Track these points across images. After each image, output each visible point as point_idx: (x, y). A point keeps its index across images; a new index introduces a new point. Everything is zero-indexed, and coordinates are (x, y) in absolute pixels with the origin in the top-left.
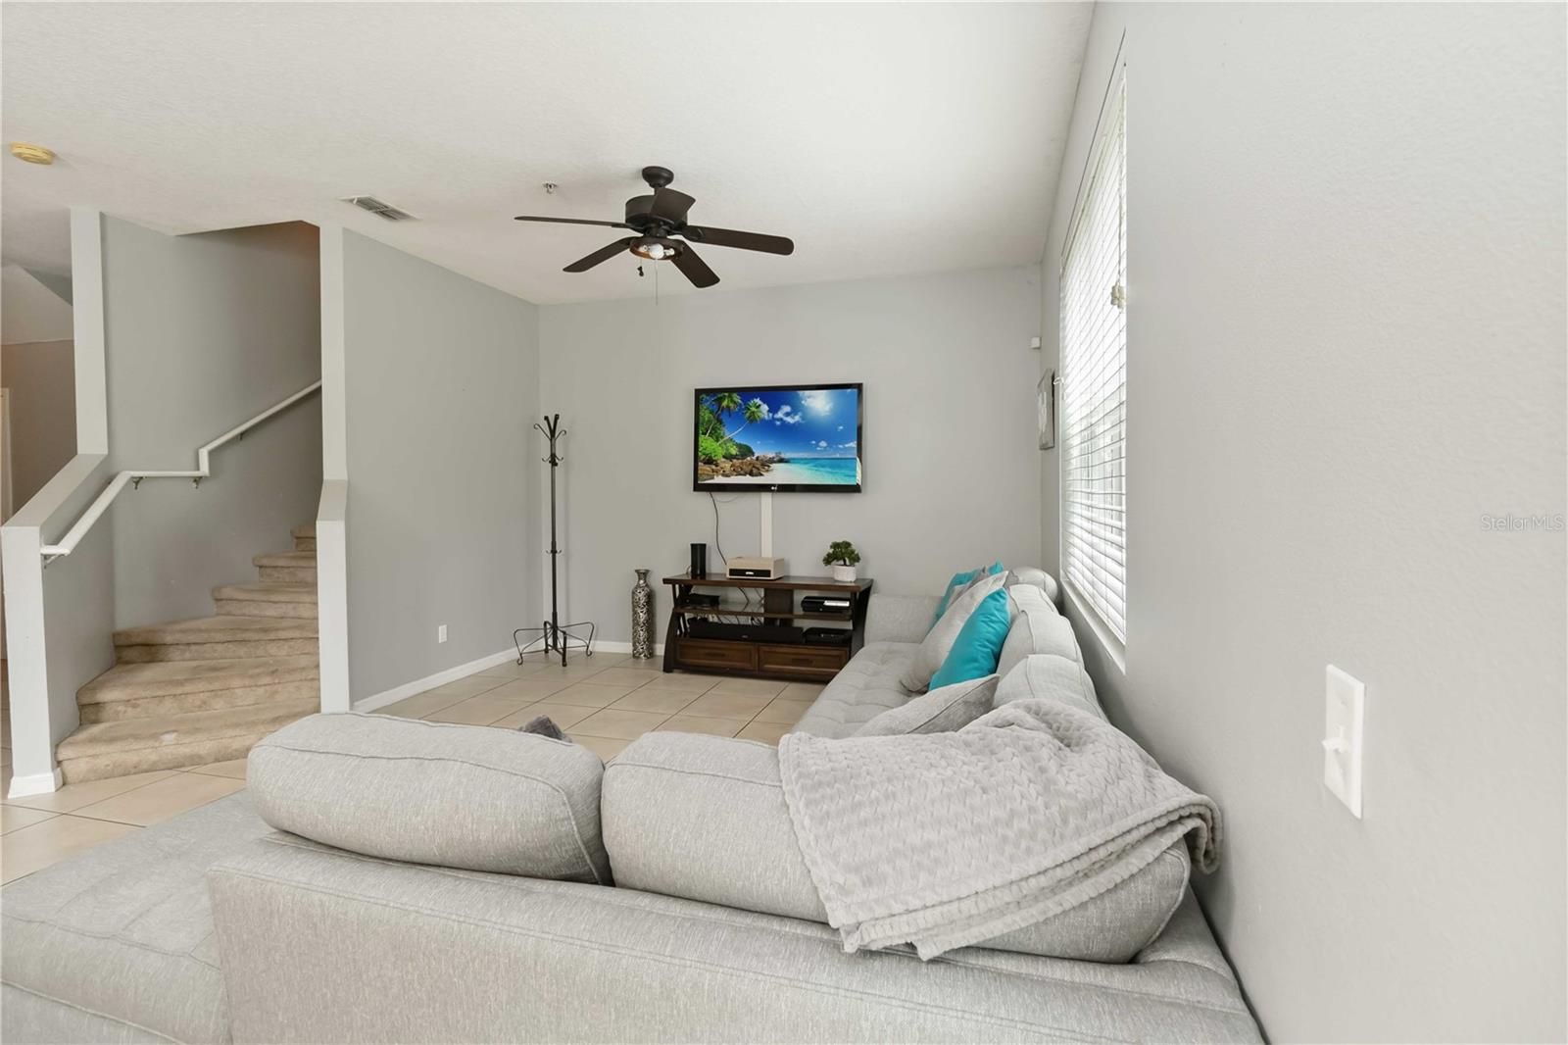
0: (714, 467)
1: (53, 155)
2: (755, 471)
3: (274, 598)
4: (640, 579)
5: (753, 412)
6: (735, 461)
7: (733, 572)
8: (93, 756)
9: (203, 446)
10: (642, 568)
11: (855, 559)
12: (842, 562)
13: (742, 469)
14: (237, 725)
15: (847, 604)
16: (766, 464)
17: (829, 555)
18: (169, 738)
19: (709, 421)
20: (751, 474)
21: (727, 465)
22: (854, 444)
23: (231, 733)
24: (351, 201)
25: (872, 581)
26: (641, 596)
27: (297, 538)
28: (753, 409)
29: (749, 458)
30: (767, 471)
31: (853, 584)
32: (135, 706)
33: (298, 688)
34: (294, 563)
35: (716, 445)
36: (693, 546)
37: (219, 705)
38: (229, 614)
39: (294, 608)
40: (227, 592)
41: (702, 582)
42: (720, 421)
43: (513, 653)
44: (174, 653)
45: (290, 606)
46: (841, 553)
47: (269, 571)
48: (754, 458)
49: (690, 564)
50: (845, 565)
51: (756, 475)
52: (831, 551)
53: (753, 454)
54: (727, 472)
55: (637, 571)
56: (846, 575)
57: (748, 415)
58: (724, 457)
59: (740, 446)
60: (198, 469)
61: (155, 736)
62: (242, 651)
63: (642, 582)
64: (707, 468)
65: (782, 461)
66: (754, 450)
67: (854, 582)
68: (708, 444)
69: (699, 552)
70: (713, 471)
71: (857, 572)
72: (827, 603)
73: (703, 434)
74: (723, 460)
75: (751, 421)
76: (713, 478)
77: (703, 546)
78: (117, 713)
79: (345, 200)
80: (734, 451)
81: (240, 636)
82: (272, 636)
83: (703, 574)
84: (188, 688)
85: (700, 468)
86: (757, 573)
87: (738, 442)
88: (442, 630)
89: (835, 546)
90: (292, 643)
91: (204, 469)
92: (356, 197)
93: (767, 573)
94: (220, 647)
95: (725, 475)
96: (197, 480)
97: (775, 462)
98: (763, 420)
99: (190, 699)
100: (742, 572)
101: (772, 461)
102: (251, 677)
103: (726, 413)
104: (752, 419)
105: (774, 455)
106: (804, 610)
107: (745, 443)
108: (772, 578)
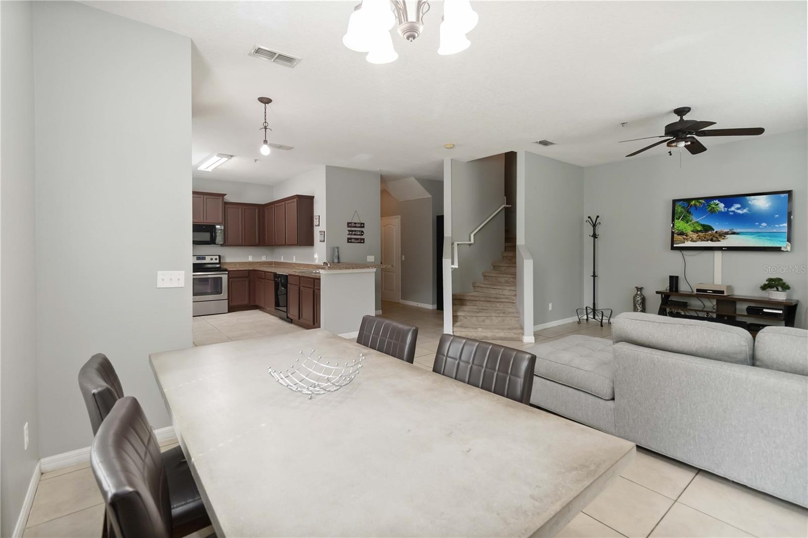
0: (685, 237)
1: (454, 145)
2: (714, 239)
3: (495, 287)
4: (638, 291)
5: (713, 208)
6: (700, 233)
7: (698, 290)
8: (461, 331)
9: (471, 233)
10: (639, 286)
11: (786, 287)
12: (775, 289)
13: (705, 238)
14: (499, 329)
15: (781, 312)
16: (723, 235)
17: (765, 285)
18: (480, 329)
19: (682, 212)
20: (712, 240)
21: (695, 236)
22: (786, 225)
23: (496, 331)
24: (537, 142)
25: (798, 301)
26: (639, 298)
27: (494, 266)
28: (713, 206)
29: (710, 232)
30: (723, 239)
31: (785, 301)
32: (466, 318)
33: (511, 320)
34: (497, 275)
35: (686, 225)
36: (670, 277)
37: (488, 322)
38: (477, 292)
39: (502, 291)
40: (478, 284)
41: (676, 294)
42: (690, 213)
43: (576, 319)
44: (468, 303)
45: (500, 290)
46: (774, 284)
47: (487, 278)
48: (714, 232)
49: (669, 285)
50: (778, 290)
51: (715, 241)
52: (767, 283)
53: (713, 230)
54: (695, 239)
55: (637, 288)
56: (779, 296)
57: (709, 209)
58: (692, 231)
59: (703, 226)
60: (470, 241)
61: (476, 328)
62: (488, 304)
63: (639, 292)
64: (680, 237)
65: (734, 233)
66: (714, 228)
67: (786, 300)
68: (680, 225)
69: (674, 280)
70: (684, 239)
71: (788, 295)
72: (765, 310)
73: (677, 219)
74: (691, 233)
75: (712, 212)
76: (684, 243)
77: (677, 277)
78: (461, 319)
79: (534, 143)
80: (699, 228)
81: (488, 299)
82: (499, 301)
83: (677, 290)
84: (480, 315)
85: (675, 237)
86: (714, 291)
87: (703, 223)
88: (550, 305)
89: (770, 280)
90: (505, 303)
91: (472, 241)
92: (539, 141)
93: (722, 292)
94: (481, 302)
95: (692, 241)
96: (470, 245)
97: (730, 234)
98: (720, 212)
99: (480, 318)
100: (705, 291)
101: (727, 233)
102: (498, 313)
103: (693, 208)
104: (713, 211)
105: (728, 230)
106: (747, 313)
107: (707, 224)
108: (725, 295)
